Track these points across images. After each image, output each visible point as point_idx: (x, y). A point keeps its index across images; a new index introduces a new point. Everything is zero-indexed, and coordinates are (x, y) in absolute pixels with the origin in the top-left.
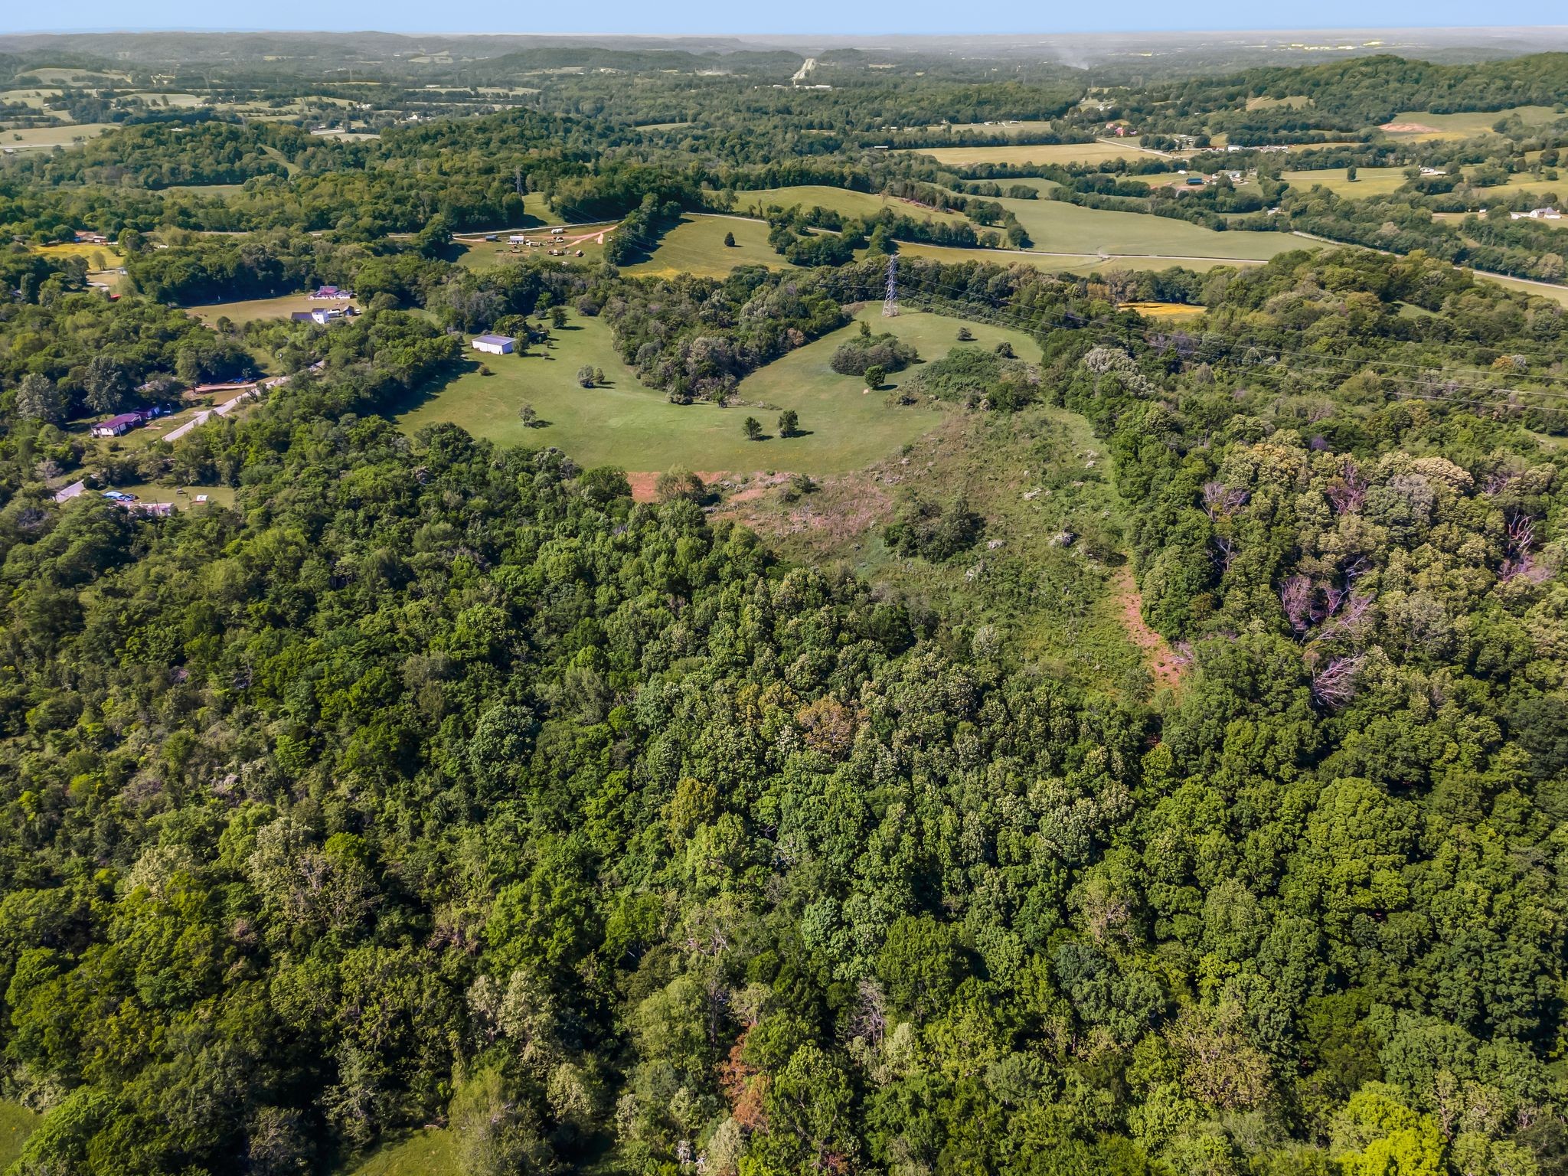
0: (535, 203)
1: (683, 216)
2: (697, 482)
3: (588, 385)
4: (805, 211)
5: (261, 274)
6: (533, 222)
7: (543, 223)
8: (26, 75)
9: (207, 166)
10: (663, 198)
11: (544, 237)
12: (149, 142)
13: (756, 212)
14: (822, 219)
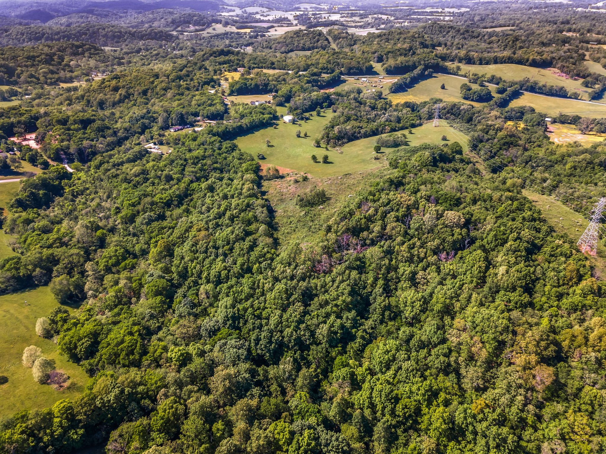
0: (378, 67)
1: (434, 75)
2: (277, 171)
3: (299, 136)
4: (489, 76)
5: (261, 87)
6: (376, 73)
7: (378, 74)
8: (297, 6)
9: (308, 45)
10: (427, 67)
11: (376, 79)
12: (295, 36)
13: (467, 75)
14: (494, 80)
